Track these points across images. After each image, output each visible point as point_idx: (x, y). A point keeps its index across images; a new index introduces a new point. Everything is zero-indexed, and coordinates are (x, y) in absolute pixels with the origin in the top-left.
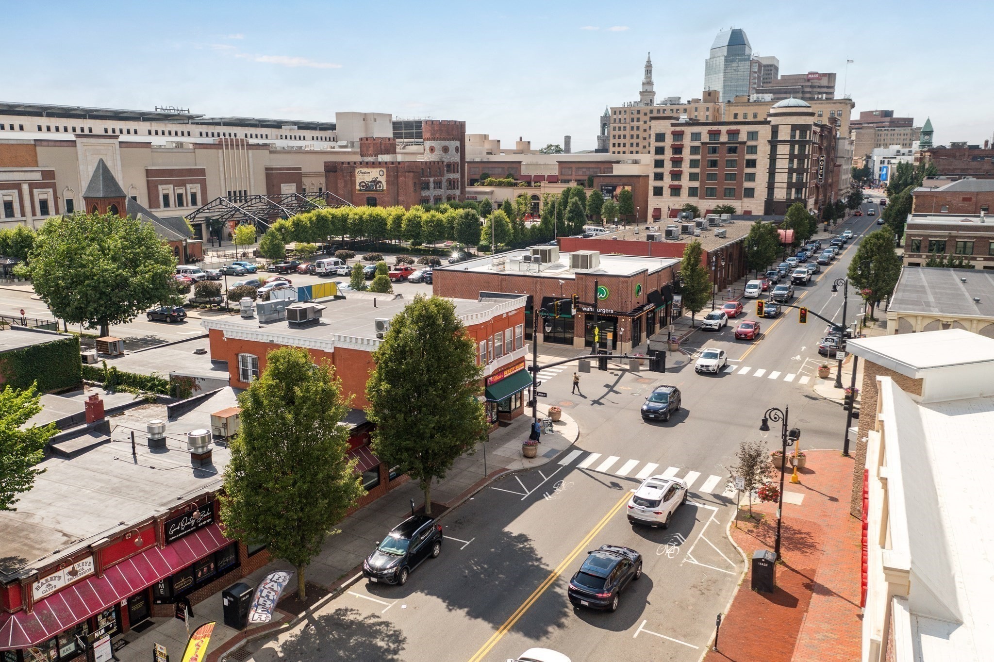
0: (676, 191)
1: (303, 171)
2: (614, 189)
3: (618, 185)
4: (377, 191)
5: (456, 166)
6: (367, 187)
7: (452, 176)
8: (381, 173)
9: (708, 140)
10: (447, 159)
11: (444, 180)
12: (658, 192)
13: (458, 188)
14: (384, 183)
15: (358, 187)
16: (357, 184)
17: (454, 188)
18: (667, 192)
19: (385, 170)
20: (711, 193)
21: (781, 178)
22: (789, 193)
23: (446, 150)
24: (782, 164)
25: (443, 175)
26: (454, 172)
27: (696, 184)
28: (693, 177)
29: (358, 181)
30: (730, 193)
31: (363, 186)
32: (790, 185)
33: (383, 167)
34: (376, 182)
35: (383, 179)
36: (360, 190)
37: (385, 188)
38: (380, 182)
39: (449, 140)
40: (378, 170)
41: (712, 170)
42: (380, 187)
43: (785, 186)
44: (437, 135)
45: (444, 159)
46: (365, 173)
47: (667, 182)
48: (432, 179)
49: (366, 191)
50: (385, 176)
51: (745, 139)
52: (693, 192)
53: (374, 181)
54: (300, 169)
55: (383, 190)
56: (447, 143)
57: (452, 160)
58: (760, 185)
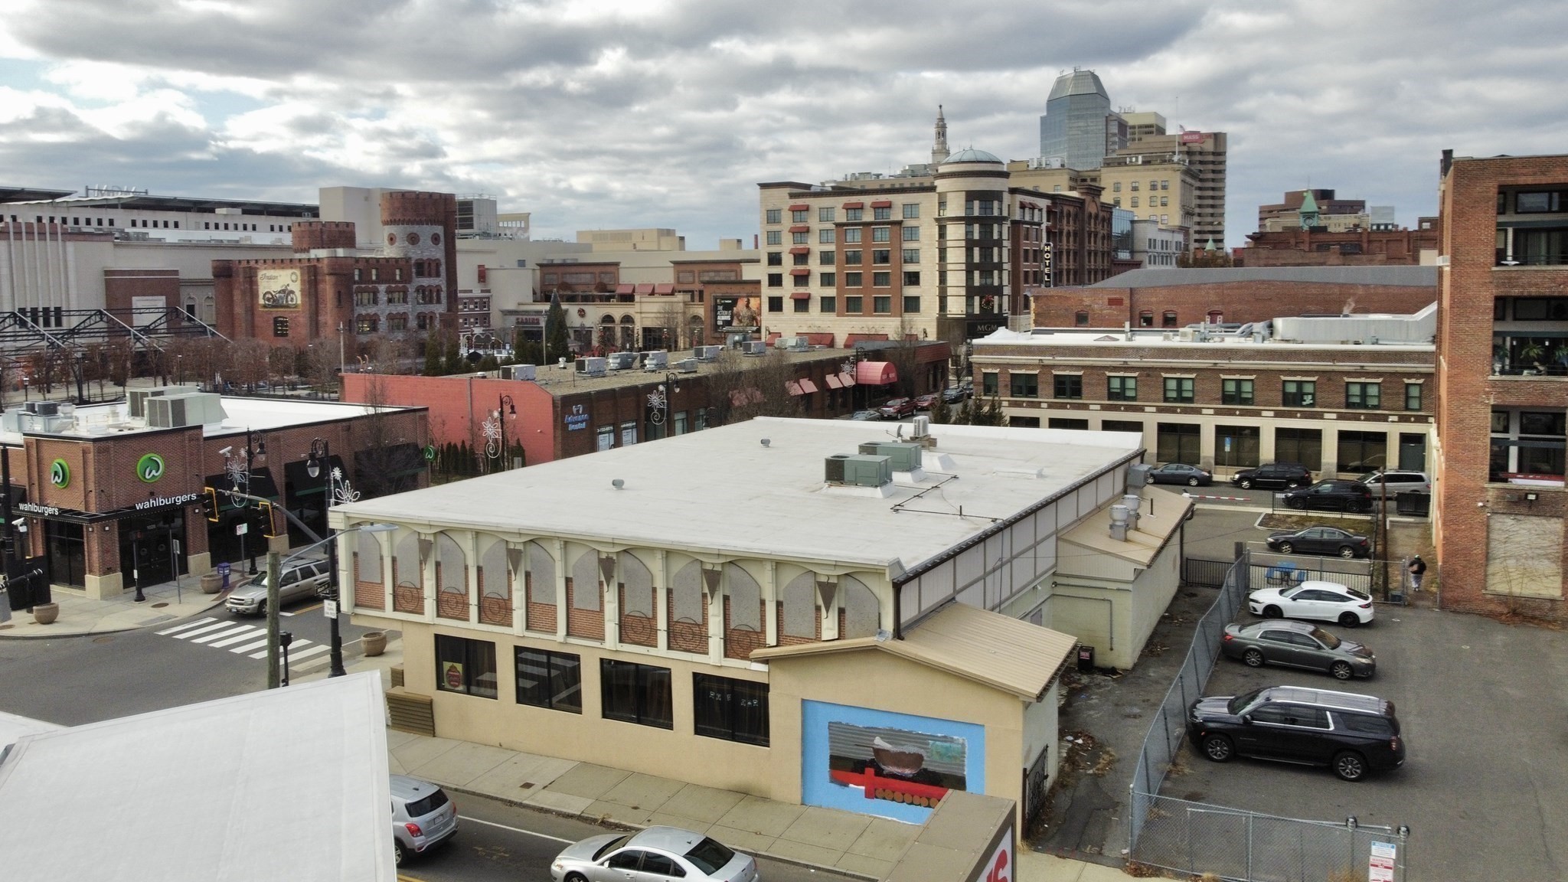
0: (802, 304)
1: (181, 277)
2: (735, 302)
3: (741, 297)
4: (288, 306)
5: (433, 266)
6: (275, 302)
7: (425, 282)
8: (294, 278)
9: (844, 220)
10: (416, 254)
11: (411, 289)
12: (776, 304)
13: (439, 301)
14: (298, 294)
15: (261, 301)
16: (261, 296)
17: (431, 302)
18: (788, 305)
19: (298, 272)
20: (853, 306)
21: (956, 279)
22: (969, 303)
23: (413, 239)
24: (956, 256)
25: (409, 281)
26: (430, 275)
27: (831, 292)
28: (827, 280)
29: (262, 290)
30: (881, 306)
31: (269, 300)
32: (971, 292)
33: (296, 268)
34: (287, 292)
35: (296, 287)
36: (265, 306)
37: (299, 302)
38: (292, 292)
39: (420, 223)
40: (290, 271)
41: (854, 268)
42: (292, 299)
43: (963, 292)
44: (398, 217)
45: (410, 255)
46: (270, 278)
47: (787, 290)
48: (382, 288)
49: (273, 307)
50: (299, 282)
51: (900, 218)
52: (828, 304)
53: (283, 291)
54: (176, 272)
55: (296, 306)
56: (415, 229)
57: (426, 255)
58: (927, 291)
